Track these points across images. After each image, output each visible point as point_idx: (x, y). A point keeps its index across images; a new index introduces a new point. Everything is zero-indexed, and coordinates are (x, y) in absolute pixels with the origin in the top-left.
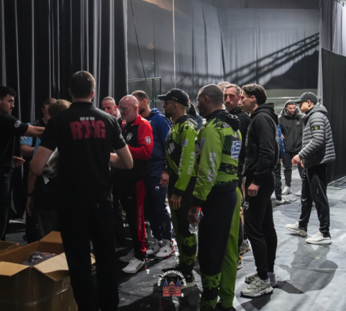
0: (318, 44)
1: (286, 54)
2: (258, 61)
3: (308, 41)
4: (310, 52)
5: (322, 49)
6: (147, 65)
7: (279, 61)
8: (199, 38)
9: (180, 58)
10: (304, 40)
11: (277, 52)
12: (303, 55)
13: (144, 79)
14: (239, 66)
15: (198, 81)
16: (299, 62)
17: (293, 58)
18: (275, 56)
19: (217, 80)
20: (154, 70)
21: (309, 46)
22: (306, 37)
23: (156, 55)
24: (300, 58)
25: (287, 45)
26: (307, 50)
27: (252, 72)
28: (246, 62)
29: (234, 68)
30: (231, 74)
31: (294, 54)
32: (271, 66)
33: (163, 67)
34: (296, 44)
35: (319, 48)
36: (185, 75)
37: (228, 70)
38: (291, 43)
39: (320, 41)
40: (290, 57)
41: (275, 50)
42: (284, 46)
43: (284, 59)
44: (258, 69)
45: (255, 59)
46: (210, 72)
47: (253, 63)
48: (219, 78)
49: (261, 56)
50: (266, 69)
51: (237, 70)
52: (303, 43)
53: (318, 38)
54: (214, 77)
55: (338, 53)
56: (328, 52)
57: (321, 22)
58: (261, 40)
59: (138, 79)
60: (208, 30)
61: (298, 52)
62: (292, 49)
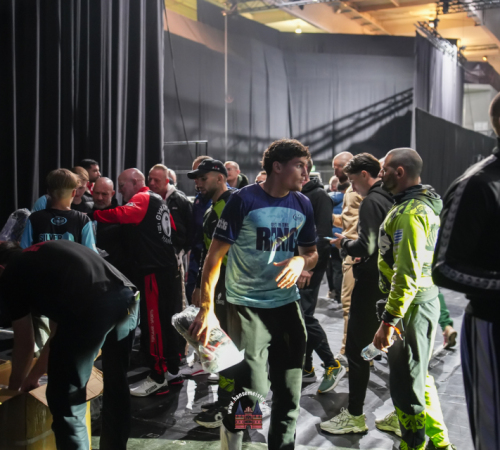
0: (411, 102)
1: (371, 114)
2: (335, 122)
3: (399, 98)
4: (402, 113)
5: (417, 110)
6: (190, 124)
7: (362, 124)
8: (259, 89)
9: (233, 115)
10: (394, 97)
11: (360, 112)
12: (392, 117)
13: (185, 142)
14: (311, 128)
15: (256, 146)
16: (388, 125)
17: (380, 119)
18: (356, 116)
20: (198, 132)
21: (400, 104)
22: (398, 91)
23: (202, 111)
24: (388, 119)
25: (373, 102)
26: (398, 109)
27: (326, 136)
28: (319, 123)
29: (303, 131)
30: (299, 138)
31: (380, 114)
32: (352, 130)
33: (211, 126)
34: (384, 101)
35: (413, 108)
36: (239, 138)
37: (296, 133)
38: (377, 100)
39: (414, 98)
40: (376, 118)
41: (357, 109)
42: (368, 104)
43: (368, 121)
44: (335, 133)
45: (331, 120)
46: (273, 134)
47: (328, 125)
49: (339, 115)
50: (345, 132)
51: (308, 134)
52: (393, 101)
53: (411, 96)
55: (437, 115)
56: (424, 113)
57: (415, 74)
58: (340, 95)
59: (176, 143)
60: (271, 80)
61: (387, 111)
62: (378, 108)
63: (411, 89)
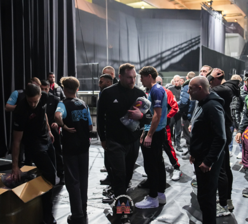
0: (199, 43)
1: (179, 49)
2: (162, 53)
3: (193, 41)
4: (195, 48)
5: (202, 46)
6: (89, 55)
7: (175, 54)
8: (124, 37)
9: (111, 50)
10: (191, 40)
11: (174, 48)
12: (190, 50)
13: (87, 64)
14: (150, 56)
16: (188, 54)
17: (184, 51)
18: (172, 50)
20: (93, 59)
21: (194, 44)
22: (192, 38)
23: (95, 48)
24: (188, 52)
25: (180, 43)
26: (193, 46)
27: (158, 60)
28: (154, 53)
29: (146, 57)
30: (144, 61)
31: (184, 49)
32: (170, 57)
33: (100, 56)
34: (186, 42)
35: (200, 45)
36: (114, 61)
37: (142, 59)
38: (183, 42)
39: (201, 41)
40: (182, 51)
41: (172, 46)
42: (178, 44)
43: (178, 52)
44: (162, 58)
45: (160, 52)
46: (131, 59)
47: (158, 54)
48: (136, 64)
49: (164, 50)
50: (167, 58)
51: (148, 59)
52: (190, 42)
53: (199, 39)
55: (212, 49)
56: (206, 48)
57: (201, 29)
58: (164, 40)
59: (83, 64)
60: (129, 32)
61: (187, 47)
62: (183, 46)
63: (199, 36)
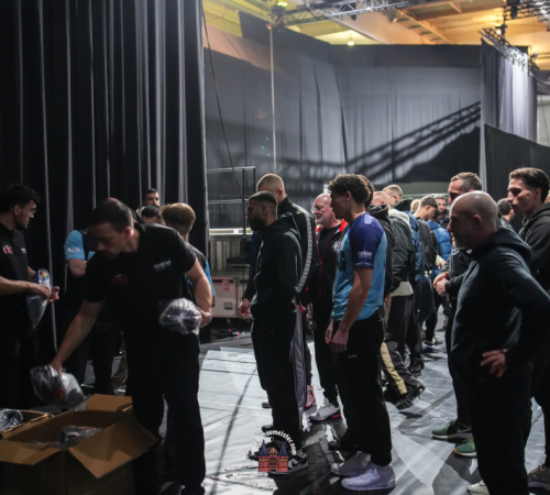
0: (478, 117)
1: (434, 132)
2: (395, 142)
3: (465, 113)
4: (469, 129)
5: (486, 126)
6: (235, 149)
7: (425, 143)
8: (309, 109)
9: (282, 137)
10: (459, 113)
11: (422, 130)
12: (458, 134)
13: (230, 169)
14: (368, 149)
15: (308, 170)
16: (453, 143)
17: (444, 137)
18: (418, 135)
19: (336, 170)
20: (244, 157)
21: (466, 120)
22: (462, 107)
23: (248, 134)
24: (453, 137)
25: (436, 119)
26: (464, 126)
27: (385, 157)
28: (377, 143)
29: (360, 152)
30: (355, 160)
31: (445, 132)
32: (413, 150)
33: (258, 151)
34: (448, 118)
35: (481, 123)
36: (289, 162)
37: (351, 155)
38: (441, 116)
39: (482, 113)
40: (439, 136)
41: (418, 127)
42: (431, 121)
43: (431, 139)
44: (394, 154)
45: (390, 139)
46: (326, 158)
47: (387, 145)
48: (338, 166)
49: (399, 134)
50: (405, 153)
51: (365, 155)
52: (458, 117)
53: (479, 110)
54: (331, 165)
55: (508, 131)
56: (494, 129)
57: (482, 87)
58: (399, 112)
59: (221, 170)
60: (322, 98)
61: (451, 129)
62: (442, 125)
63: (479, 103)
